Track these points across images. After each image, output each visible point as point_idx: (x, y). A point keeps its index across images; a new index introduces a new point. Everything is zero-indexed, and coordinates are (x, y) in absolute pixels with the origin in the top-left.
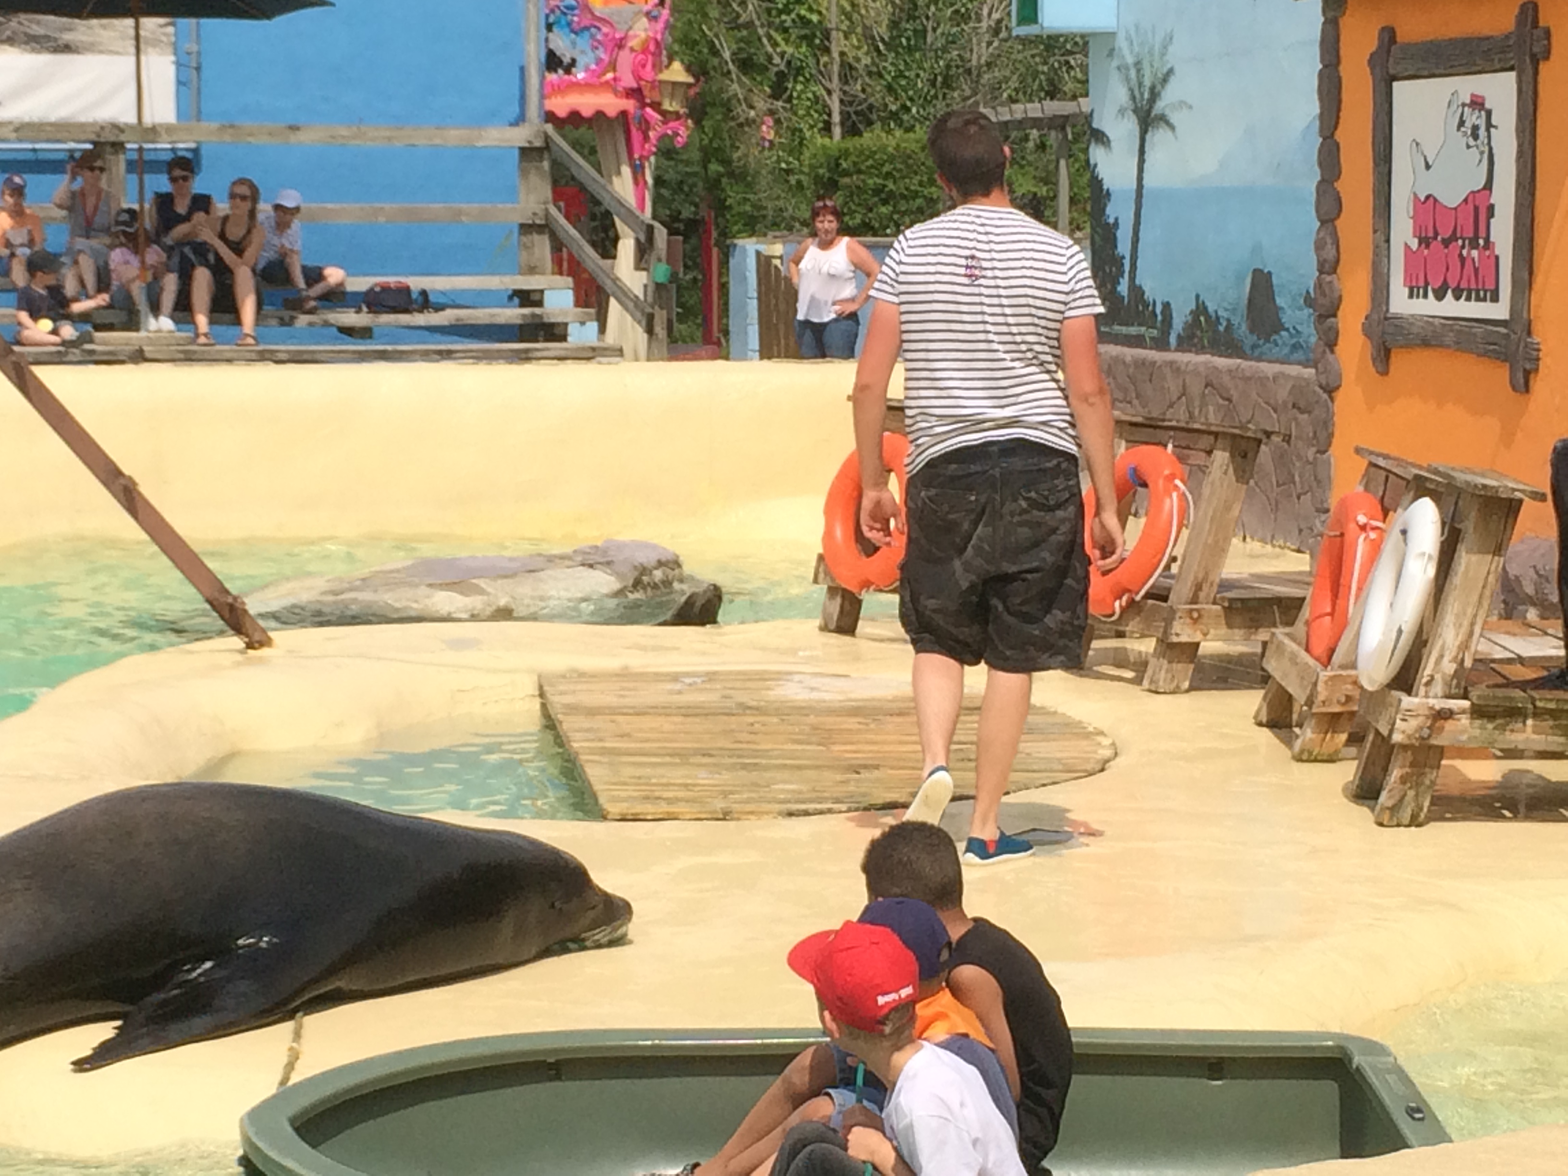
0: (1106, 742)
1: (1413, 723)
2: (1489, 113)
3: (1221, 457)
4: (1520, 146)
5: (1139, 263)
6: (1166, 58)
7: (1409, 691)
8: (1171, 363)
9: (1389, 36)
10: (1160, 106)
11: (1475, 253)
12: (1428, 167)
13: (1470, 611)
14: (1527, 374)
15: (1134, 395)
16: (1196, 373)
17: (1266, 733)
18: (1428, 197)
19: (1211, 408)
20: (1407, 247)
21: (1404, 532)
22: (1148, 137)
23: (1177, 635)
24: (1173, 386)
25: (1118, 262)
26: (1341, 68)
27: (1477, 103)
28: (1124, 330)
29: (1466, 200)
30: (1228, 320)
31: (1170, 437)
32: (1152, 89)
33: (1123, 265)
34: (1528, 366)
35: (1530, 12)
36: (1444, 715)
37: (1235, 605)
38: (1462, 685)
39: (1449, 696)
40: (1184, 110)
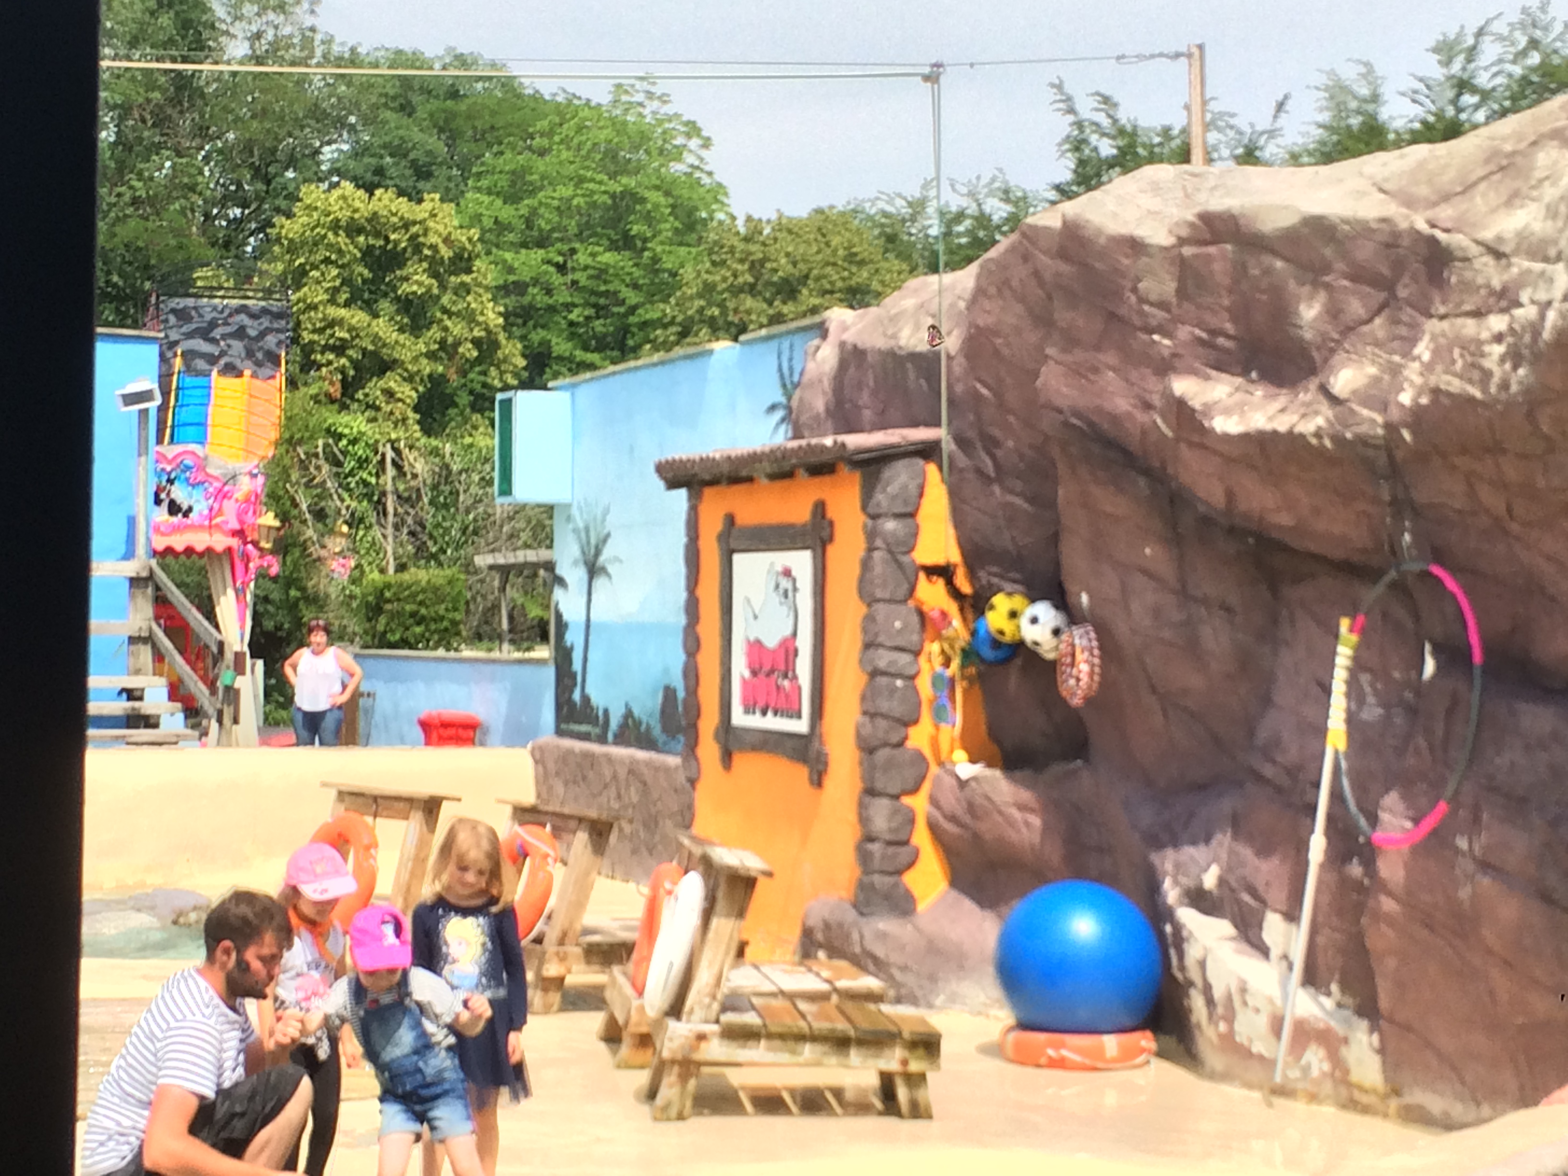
1: (678, 1043)
2: (794, 581)
3: (582, 838)
4: (815, 604)
5: (588, 678)
6: (605, 524)
7: (678, 1019)
8: (606, 754)
9: (730, 520)
10: (602, 559)
11: (786, 683)
12: (756, 617)
13: (719, 958)
14: (820, 774)
15: (579, 778)
16: (622, 762)
17: (602, 1046)
18: (756, 640)
19: (633, 790)
20: (743, 676)
21: (678, 896)
22: (594, 582)
23: (547, 970)
24: (607, 773)
25: (573, 676)
26: (700, 543)
27: (787, 573)
28: (576, 727)
29: (780, 644)
31: (551, 820)
32: (597, 546)
33: (576, 677)
34: (821, 767)
35: (820, 508)
36: (701, 1037)
37: (592, 948)
38: (715, 1014)
39: (706, 1022)
40: (618, 564)
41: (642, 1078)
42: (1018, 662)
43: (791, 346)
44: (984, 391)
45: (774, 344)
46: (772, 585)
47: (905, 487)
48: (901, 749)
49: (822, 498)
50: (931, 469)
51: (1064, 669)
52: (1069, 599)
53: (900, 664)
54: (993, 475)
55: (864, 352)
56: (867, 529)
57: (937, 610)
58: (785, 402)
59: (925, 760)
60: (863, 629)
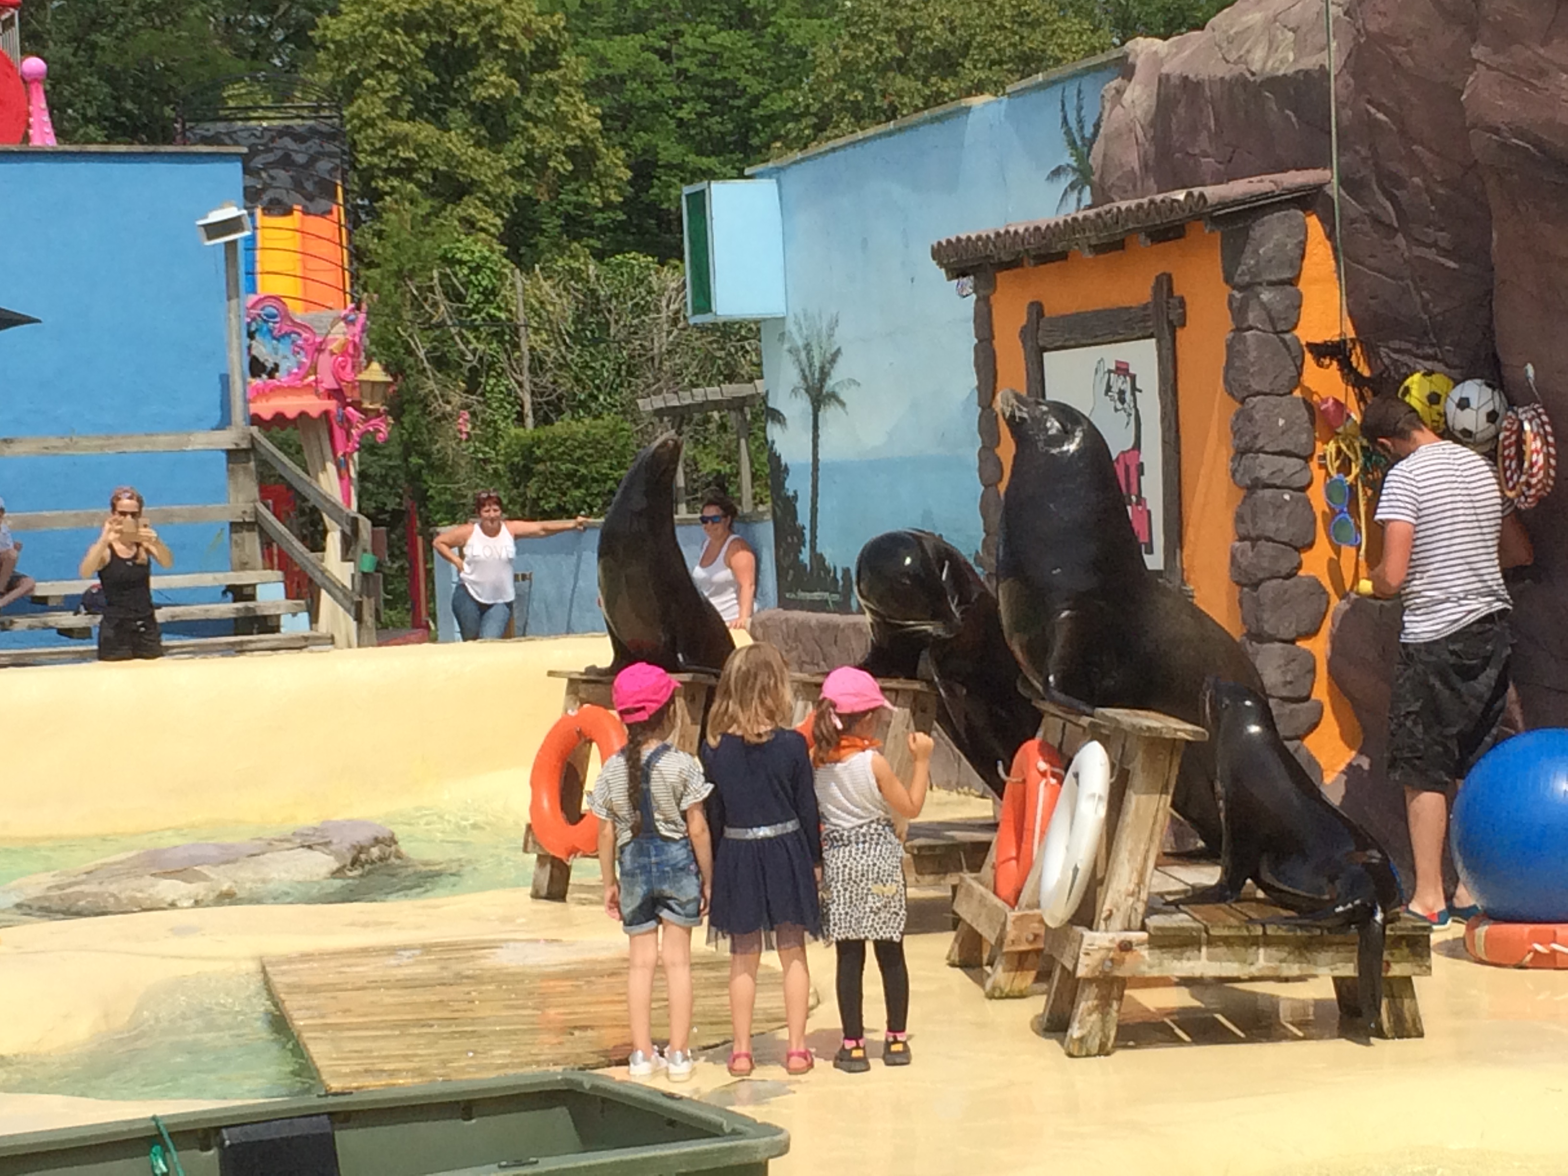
1: (1097, 956)
2: (1133, 378)
4: (1164, 407)
6: (833, 339)
7: (1090, 925)
8: (854, 625)
9: (1037, 310)
10: (830, 385)
13: (1142, 847)
17: (958, 973)
21: (1076, 775)
22: (820, 414)
24: (857, 647)
25: (800, 532)
26: (995, 342)
27: (1122, 369)
28: (808, 596)
32: (822, 369)
33: (803, 535)
35: (1164, 284)
36: (1126, 947)
37: (923, 853)
38: (1140, 918)
39: (1128, 929)
40: (853, 387)
41: (1034, 1008)
43: (1080, 92)
44: (1381, 116)
45: (1056, 91)
46: (1104, 387)
47: (1280, 246)
48: (1293, 580)
49: (1168, 271)
50: (1313, 222)
51: (1507, 463)
52: (1506, 373)
53: (1288, 472)
54: (1396, 225)
55: (1199, 84)
56: (1235, 304)
57: (1331, 401)
58: (1075, 164)
59: (1325, 592)
60: (1235, 434)
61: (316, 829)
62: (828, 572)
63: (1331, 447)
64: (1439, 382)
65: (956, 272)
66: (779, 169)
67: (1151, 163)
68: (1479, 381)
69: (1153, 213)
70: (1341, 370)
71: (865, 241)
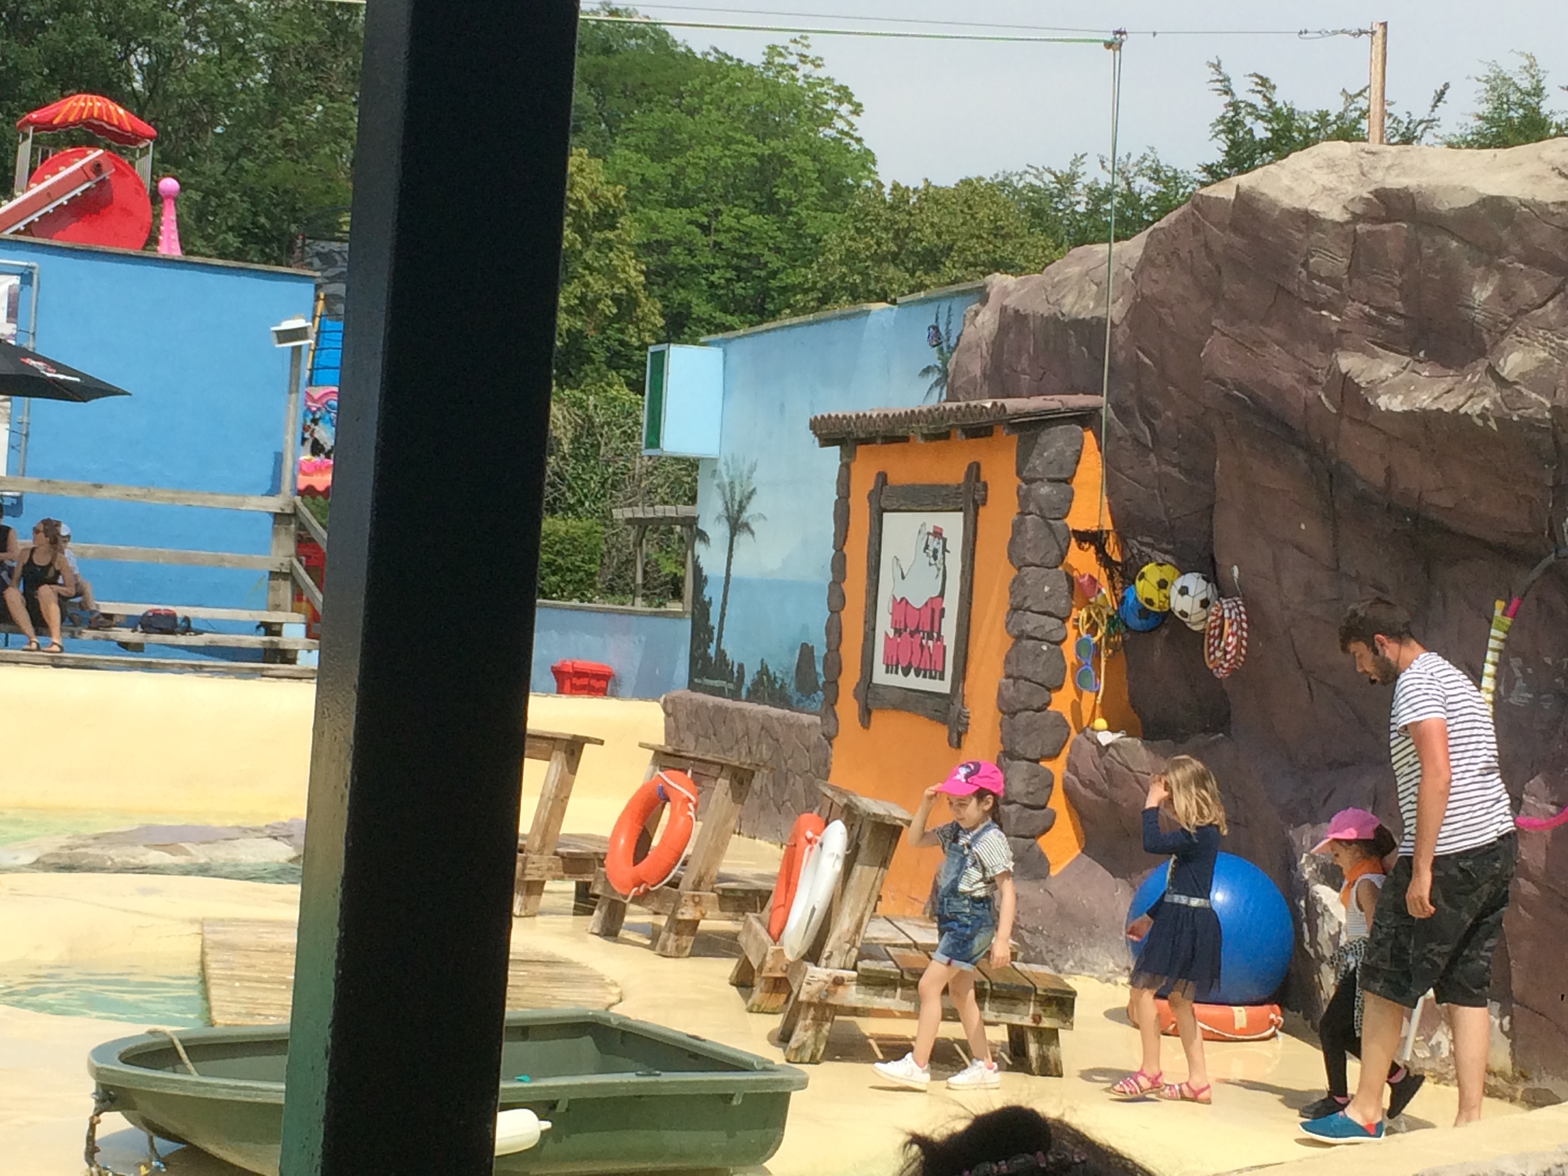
0: (616, 990)
1: (815, 987)
2: (945, 541)
3: (723, 783)
4: (963, 567)
5: (724, 633)
6: (752, 480)
7: (816, 964)
8: (739, 710)
9: (882, 478)
10: (745, 516)
11: (930, 643)
12: (903, 577)
13: (861, 906)
14: (960, 735)
15: (711, 731)
16: (755, 719)
17: (734, 991)
18: (903, 599)
19: (764, 747)
20: (887, 634)
21: (821, 845)
22: (736, 538)
23: (683, 914)
24: (739, 726)
25: (710, 631)
26: (850, 500)
27: (937, 533)
28: (710, 682)
29: (926, 604)
30: (783, 680)
31: (693, 765)
32: (741, 502)
33: (712, 633)
34: (960, 729)
35: (974, 470)
36: (838, 982)
37: (727, 894)
38: (853, 960)
39: (844, 968)
40: (762, 521)
41: (776, 1022)
42: (1165, 632)
43: (950, 309)
44: (1147, 361)
45: (931, 308)
46: (923, 546)
47: (1061, 453)
48: (1043, 713)
49: (977, 460)
50: (1089, 436)
51: (1212, 641)
52: (1220, 572)
53: (1047, 629)
54: (1150, 445)
55: (1026, 317)
56: (1021, 493)
57: (1086, 578)
58: (940, 366)
59: (1066, 725)
60: (1011, 593)
61: (284, 824)
62: (727, 665)
63: (1083, 614)
64: (1168, 571)
65: (826, 441)
66: (728, 341)
67: (988, 372)
68: (1197, 574)
69: (968, 414)
70: (1097, 554)
71: (782, 406)
